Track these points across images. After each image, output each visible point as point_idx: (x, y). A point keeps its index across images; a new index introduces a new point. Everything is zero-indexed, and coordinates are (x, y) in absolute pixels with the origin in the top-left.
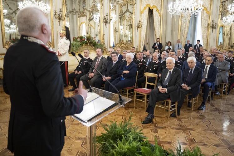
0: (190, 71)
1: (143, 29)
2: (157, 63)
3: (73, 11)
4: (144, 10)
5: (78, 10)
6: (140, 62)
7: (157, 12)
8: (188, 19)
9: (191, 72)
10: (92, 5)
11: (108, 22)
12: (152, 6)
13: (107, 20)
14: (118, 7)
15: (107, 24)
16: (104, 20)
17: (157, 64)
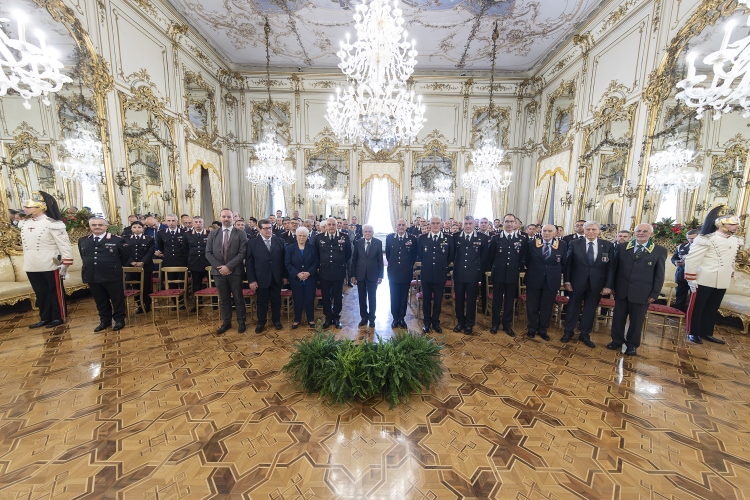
1: (196, 199)
4: (193, 168)
7: (215, 174)
11: (127, 183)
12: (205, 164)
15: (124, 188)
16: (118, 181)
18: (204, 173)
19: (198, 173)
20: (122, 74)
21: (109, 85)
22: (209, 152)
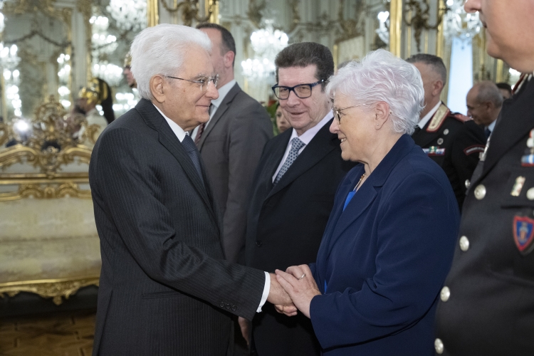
3: (319, 24)
5: (335, 17)
13: (427, 12)
16: (411, 15)
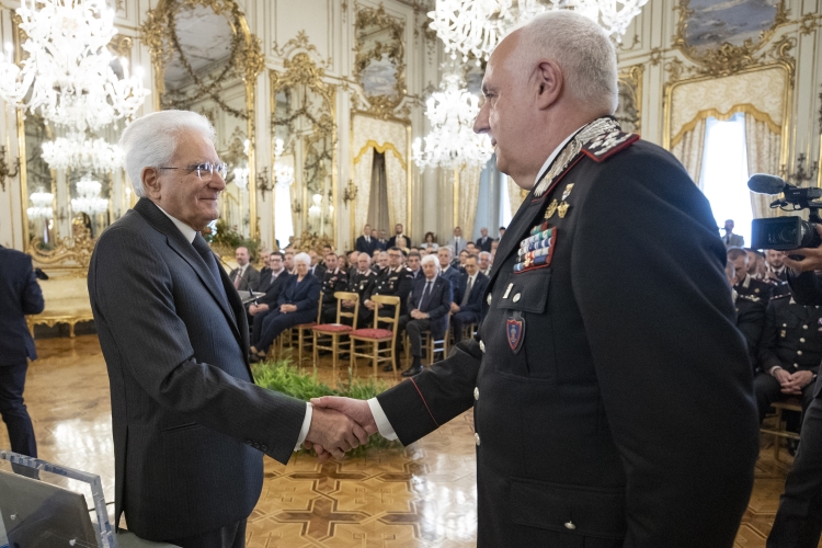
0: (427, 285)
1: (361, 202)
2: (367, 275)
4: (360, 154)
6: (333, 275)
7: (397, 160)
8: (475, 175)
9: (429, 287)
10: (232, 141)
11: (269, 187)
12: (381, 145)
13: (267, 182)
14: (300, 146)
15: (267, 193)
16: (259, 184)
17: (366, 278)
18: (379, 159)
19: (368, 158)
20: (275, 49)
21: (259, 67)
22: (388, 125)
